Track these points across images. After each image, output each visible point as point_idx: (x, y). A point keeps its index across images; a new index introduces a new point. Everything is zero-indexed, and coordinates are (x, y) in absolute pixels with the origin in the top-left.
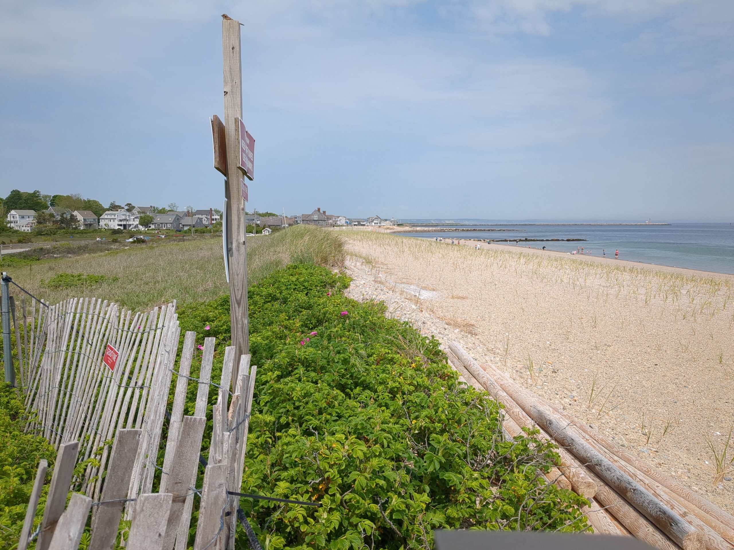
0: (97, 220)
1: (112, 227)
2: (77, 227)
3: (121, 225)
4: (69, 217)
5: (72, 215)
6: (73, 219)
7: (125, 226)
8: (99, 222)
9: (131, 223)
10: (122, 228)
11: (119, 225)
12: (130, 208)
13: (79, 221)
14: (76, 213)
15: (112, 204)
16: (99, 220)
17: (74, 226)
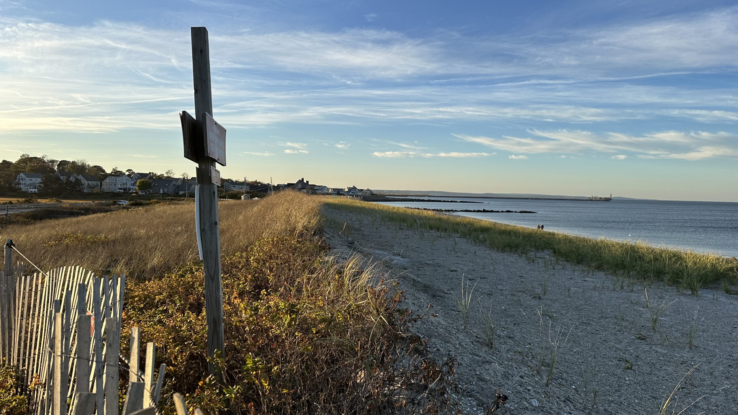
0: (99, 184)
1: (113, 190)
2: (80, 191)
3: (121, 189)
4: (73, 180)
5: (77, 180)
6: (78, 181)
7: (125, 189)
8: (101, 185)
9: (131, 187)
10: (122, 191)
11: (119, 189)
12: (131, 174)
13: (83, 184)
14: (80, 177)
15: (114, 170)
16: (101, 184)
17: (78, 189)
